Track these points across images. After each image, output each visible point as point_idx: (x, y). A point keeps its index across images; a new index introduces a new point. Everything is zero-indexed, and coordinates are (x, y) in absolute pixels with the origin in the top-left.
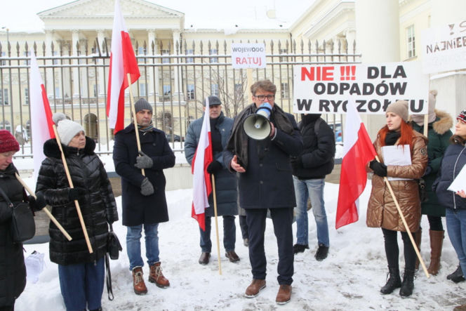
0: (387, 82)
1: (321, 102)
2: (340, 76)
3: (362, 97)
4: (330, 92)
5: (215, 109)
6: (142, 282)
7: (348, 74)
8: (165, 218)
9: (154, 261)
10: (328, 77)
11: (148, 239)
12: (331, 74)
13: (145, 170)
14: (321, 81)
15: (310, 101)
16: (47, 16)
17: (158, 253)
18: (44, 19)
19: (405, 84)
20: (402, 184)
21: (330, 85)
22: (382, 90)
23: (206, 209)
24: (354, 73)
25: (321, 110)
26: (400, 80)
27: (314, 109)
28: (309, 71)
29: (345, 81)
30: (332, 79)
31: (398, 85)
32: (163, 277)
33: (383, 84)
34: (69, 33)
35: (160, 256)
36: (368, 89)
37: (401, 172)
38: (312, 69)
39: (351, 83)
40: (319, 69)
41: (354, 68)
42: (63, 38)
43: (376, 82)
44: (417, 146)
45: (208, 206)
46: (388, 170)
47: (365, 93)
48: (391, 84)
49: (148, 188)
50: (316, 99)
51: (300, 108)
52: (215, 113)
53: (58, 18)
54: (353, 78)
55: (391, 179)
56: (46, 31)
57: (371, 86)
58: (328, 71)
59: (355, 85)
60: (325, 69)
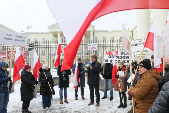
0: (125, 55)
1: (110, 60)
2: (114, 54)
3: (119, 59)
4: (112, 58)
5: (80, 61)
6: (62, 101)
7: (116, 53)
8: (69, 87)
9: (66, 97)
10: (112, 54)
11: (65, 92)
12: (112, 53)
13: (64, 75)
14: (110, 55)
15: (108, 60)
16: (50, 27)
17: (67, 95)
18: (49, 28)
19: (129, 56)
20: (122, 80)
21: (112, 56)
22: (124, 57)
23: (77, 85)
24: (118, 53)
25: (110, 62)
26: (128, 55)
27: (109, 62)
28: (107, 52)
29: (116, 55)
30: (113, 54)
31: (127, 56)
32: (67, 101)
33: (124, 56)
34: (57, 32)
35: (67, 96)
36: (121, 57)
37: (122, 77)
38: (108, 52)
39: (117, 55)
40: (110, 52)
41: (118, 52)
42: (55, 34)
43: (123, 55)
44: (126, 71)
45: (78, 84)
46: (119, 77)
47: (120, 58)
48: (126, 56)
49: (64, 79)
50: (109, 59)
51: (105, 62)
52: (80, 62)
53: (53, 28)
54: (117, 54)
55: (119, 79)
56: (50, 32)
57: (121, 56)
58: (112, 52)
59: (118, 56)
60: (111, 52)
